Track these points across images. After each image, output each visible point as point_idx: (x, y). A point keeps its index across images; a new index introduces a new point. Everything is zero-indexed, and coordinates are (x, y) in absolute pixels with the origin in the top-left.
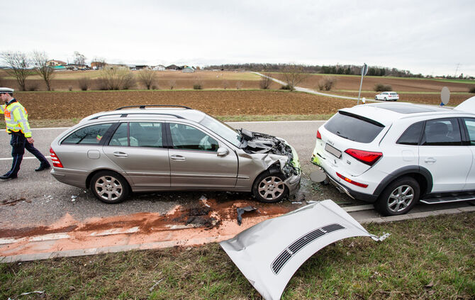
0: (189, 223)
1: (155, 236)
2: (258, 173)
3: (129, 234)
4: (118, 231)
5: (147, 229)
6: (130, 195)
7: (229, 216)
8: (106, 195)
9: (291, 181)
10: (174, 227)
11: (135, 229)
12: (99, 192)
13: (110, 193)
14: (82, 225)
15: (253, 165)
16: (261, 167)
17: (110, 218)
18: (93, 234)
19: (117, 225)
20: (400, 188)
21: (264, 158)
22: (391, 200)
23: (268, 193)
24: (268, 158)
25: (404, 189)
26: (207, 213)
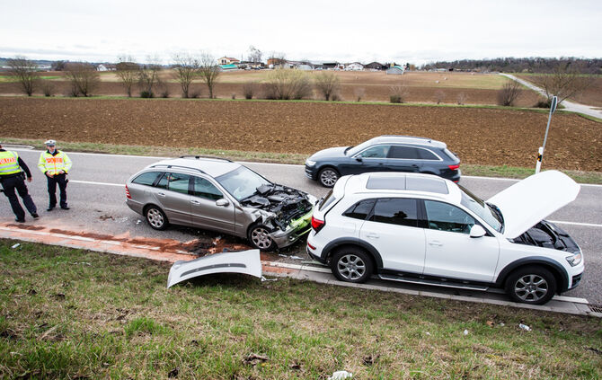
0: (191, 251)
1: (165, 254)
2: (249, 223)
3: (151, 250)
4: (147, 247)
5: (163, 248)
6: (167, 226)
8: (154, 222)
9: (275, 235)
10: (180, 252)
11: (158, 248)
12: (150, 220)
13: (156, 222)
14: (131, 240)
15: (244, 216)
16: (250, 219)
17: (149, 238)
18: (134, 245)
19: (149, 243)
20: (348, 257)
21: (254, 212)
22: (342, 267)
23: (260, 242)
24: (258, 213)
25: (353, 259)
26: (208, 248)
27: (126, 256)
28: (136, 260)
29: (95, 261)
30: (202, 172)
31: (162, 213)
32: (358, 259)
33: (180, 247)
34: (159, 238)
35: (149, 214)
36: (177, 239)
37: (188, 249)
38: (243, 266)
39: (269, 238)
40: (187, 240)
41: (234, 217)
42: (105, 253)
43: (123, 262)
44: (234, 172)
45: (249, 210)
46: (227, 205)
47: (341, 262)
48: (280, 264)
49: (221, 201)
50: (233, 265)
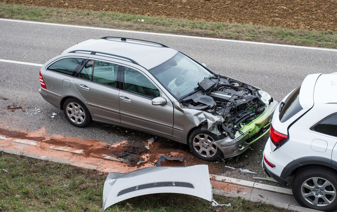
0: (121, 157)
1: (90, 159)
2: (191, 127)
3: (74, 154)
4: (68, 149)
5: (88, 152)
6: (90, 123)
7: (156, 161)
8: (74, 118)
9: (222, 144)
10: (108, 157)
11: (80, 151)
12: (69, 115)
13: (77, 118)
14: (48, 139)
15: (185, 119)
17: (69, 138)
18: (52, 147)
19: (70, 144)
20: (315, 179)
21: (197, 115)
22: (307, 190)
23: (202, 149)
24: (202, 116)
25: (321, 182)
26: (141, 154)
27: (47, 161)
28: (59, 166)
29: (11, 167)
30: (134, 62)
31: (84, 107)
32: (327, 183)
33: (106, 150)
34: (81, 137)
35: (68, 108)
36: (102, 140)
37: (116, 153)
38: (190, 186)
39: (214, 146)
40: (114, 142)
41: (172, 118)
42: (22, 157)
43: (44, 170)
44: (171, 62)
45: (191, 111)
46: (164, 104)
47: (305, 185)
48: (228, 179)
49: (157, 100)
50: (178, 184)
